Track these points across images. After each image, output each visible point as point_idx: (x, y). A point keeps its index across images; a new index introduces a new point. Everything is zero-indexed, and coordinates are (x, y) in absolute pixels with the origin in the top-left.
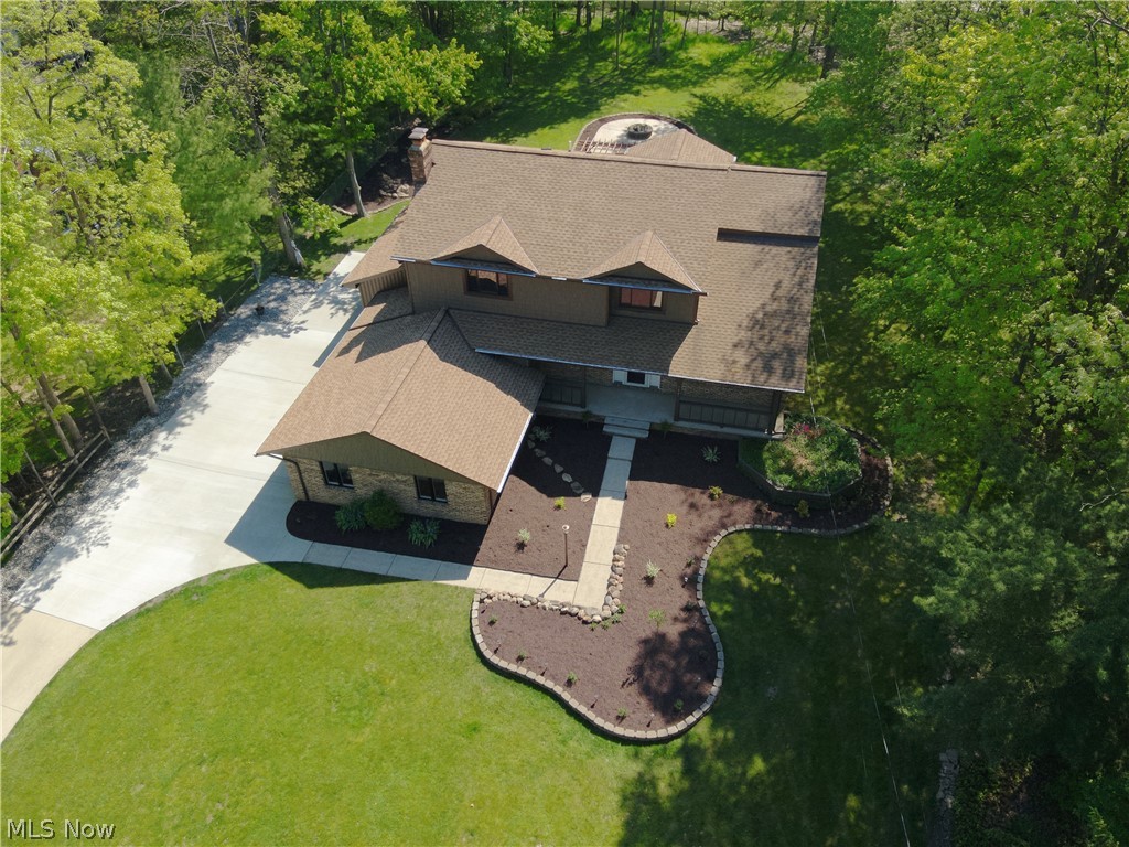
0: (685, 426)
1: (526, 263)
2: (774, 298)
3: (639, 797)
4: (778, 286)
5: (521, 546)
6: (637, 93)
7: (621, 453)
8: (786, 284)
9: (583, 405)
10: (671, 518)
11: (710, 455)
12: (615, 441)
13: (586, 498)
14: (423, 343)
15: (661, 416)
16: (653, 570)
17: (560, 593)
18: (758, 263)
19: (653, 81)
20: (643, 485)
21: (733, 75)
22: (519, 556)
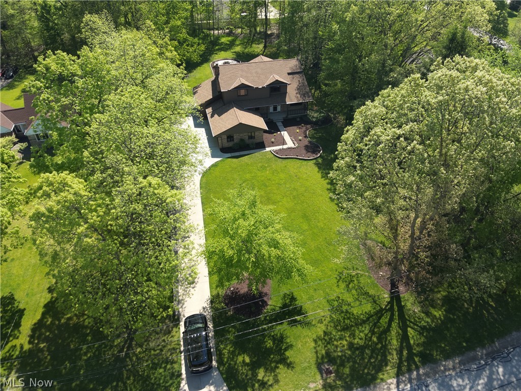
0: (290, 116)
1: (252, 86)
2: (299, 83)
3: (317, 164)
4: (299, 81)
5: (273, 143)
6: (216, 54)
7: (280, 125)
8: (300, 81)
9: (267, 118)
10: (298, 131)
11: (298, 120)
12: (277, 123)
13: (279, 133)
14: (235, 108)
15: (284, 116)
16: (300, 138)
17: (285, 147)
18: (293, 78)
19: (218, 50)
20: (288, 128)
21: (238, 45)
22: (273, 144)
